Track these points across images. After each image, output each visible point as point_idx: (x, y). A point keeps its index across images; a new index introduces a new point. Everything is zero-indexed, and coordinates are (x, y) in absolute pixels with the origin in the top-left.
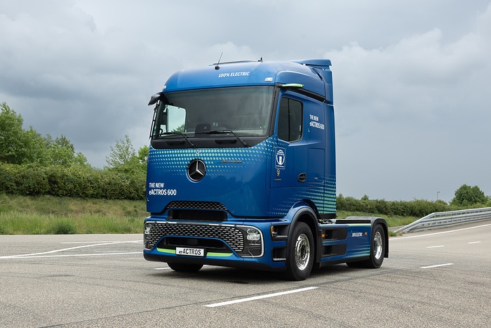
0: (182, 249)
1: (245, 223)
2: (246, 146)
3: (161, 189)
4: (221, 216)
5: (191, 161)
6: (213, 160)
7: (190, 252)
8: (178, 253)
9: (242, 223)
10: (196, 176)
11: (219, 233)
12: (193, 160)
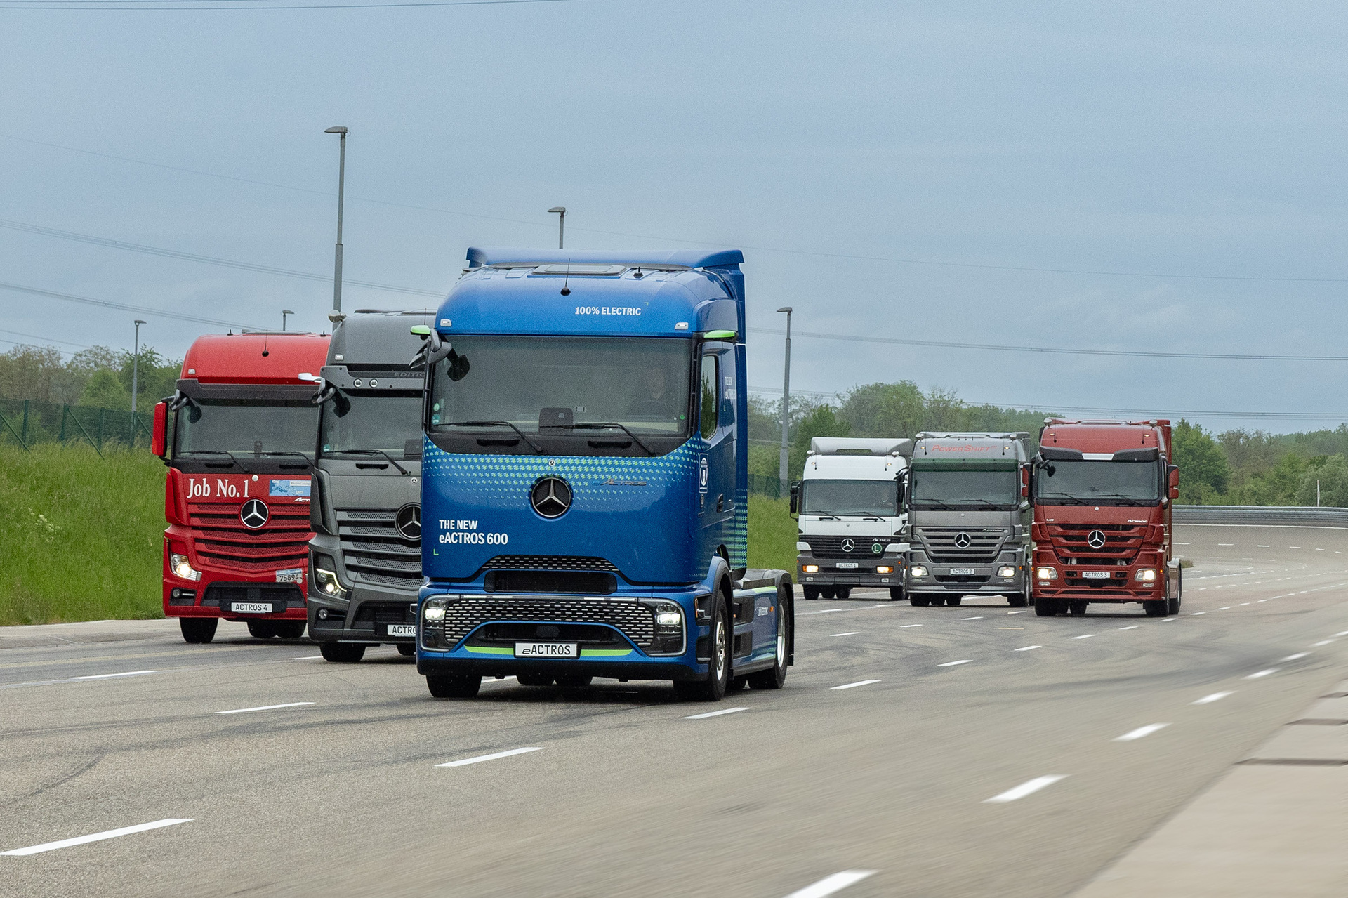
0: (529, 646)
1: (655, 594)
2: (651, 455)
3: (470, 532)
4: (603, 583)
5: (538, 480)
6: (586, 479)
7: (546, 650)
8: (519, 653)
9: (649, 594)
11: (607, 614)
12: (542, 478)
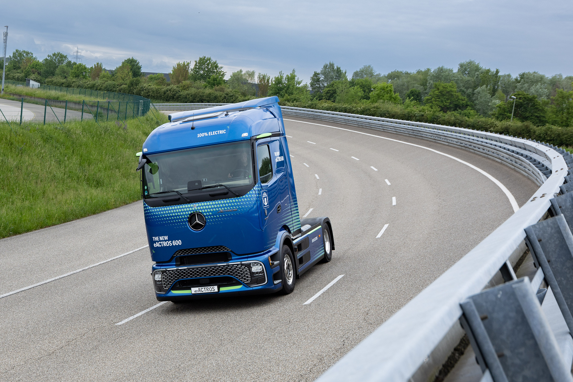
0: (197, 289)
2: (237, 196)
3: (166, 241)
4: (226, 257)
5: (190, 215)
8: (193, 292)
10: (197, 226)
12: (191, 213)
